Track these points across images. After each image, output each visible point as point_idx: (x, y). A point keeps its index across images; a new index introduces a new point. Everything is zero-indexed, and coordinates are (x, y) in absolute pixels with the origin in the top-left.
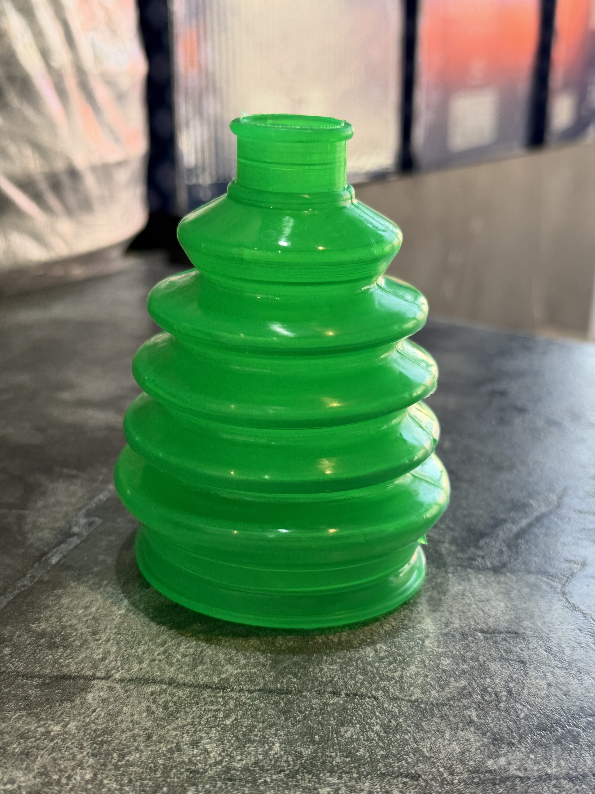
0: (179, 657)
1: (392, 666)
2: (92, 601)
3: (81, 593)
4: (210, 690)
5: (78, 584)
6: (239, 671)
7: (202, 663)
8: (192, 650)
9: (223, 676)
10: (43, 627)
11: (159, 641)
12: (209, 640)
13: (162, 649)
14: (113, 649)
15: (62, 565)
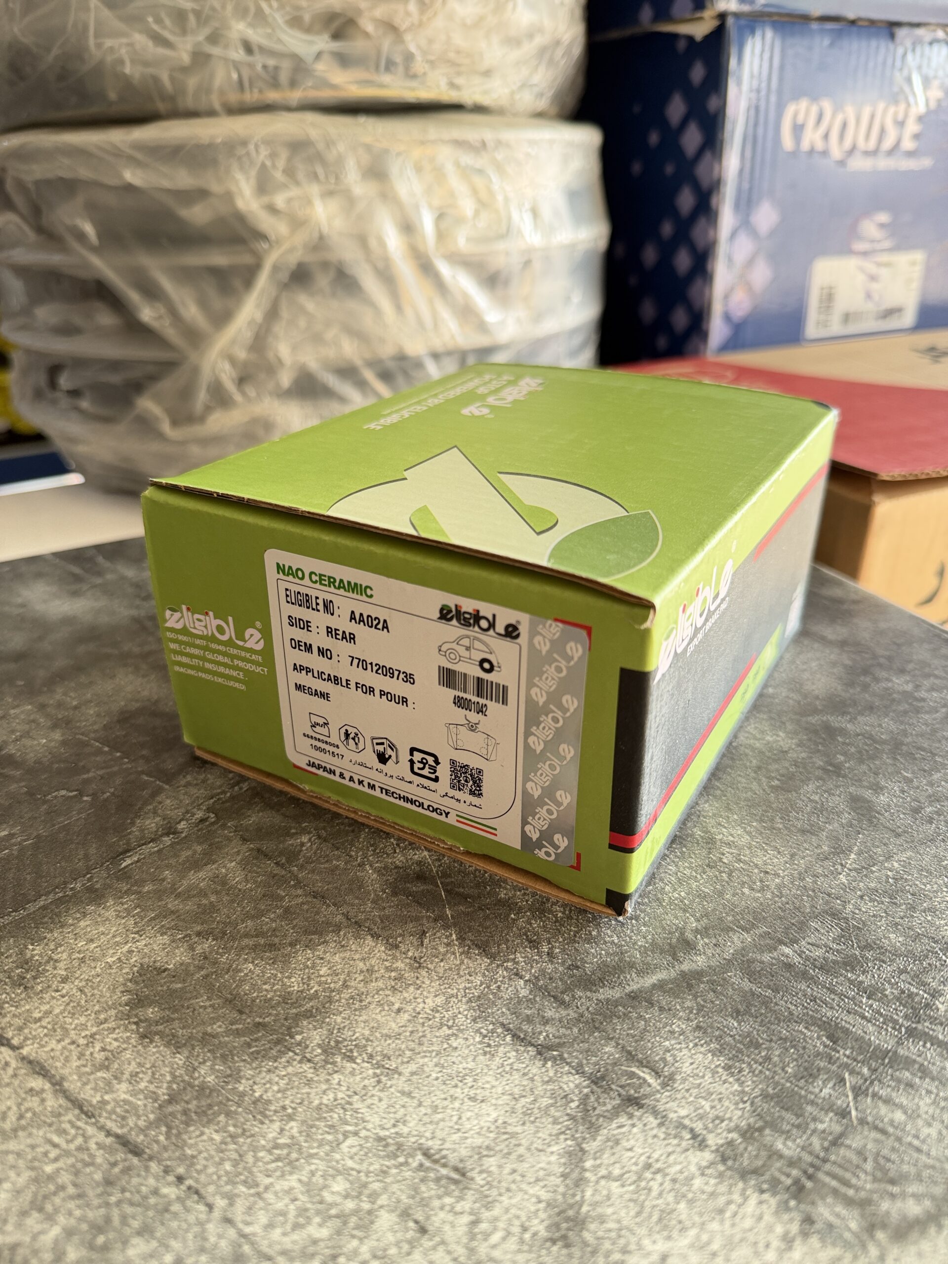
0: (97, 1049)
1: (274, 1165)
2: (103, 934)
3: (104, 919)
4: (77, 1111)
5: (114, 904)
6: (127, 1097)
7: (107, 1068)
8: (116, 1044)
9: (107, 1097)
10: (35, 952)
11: (102, 1016)
12: (143, 1036)
13: (94, 1029)
14: (57, 1011)
15: (126, 873)
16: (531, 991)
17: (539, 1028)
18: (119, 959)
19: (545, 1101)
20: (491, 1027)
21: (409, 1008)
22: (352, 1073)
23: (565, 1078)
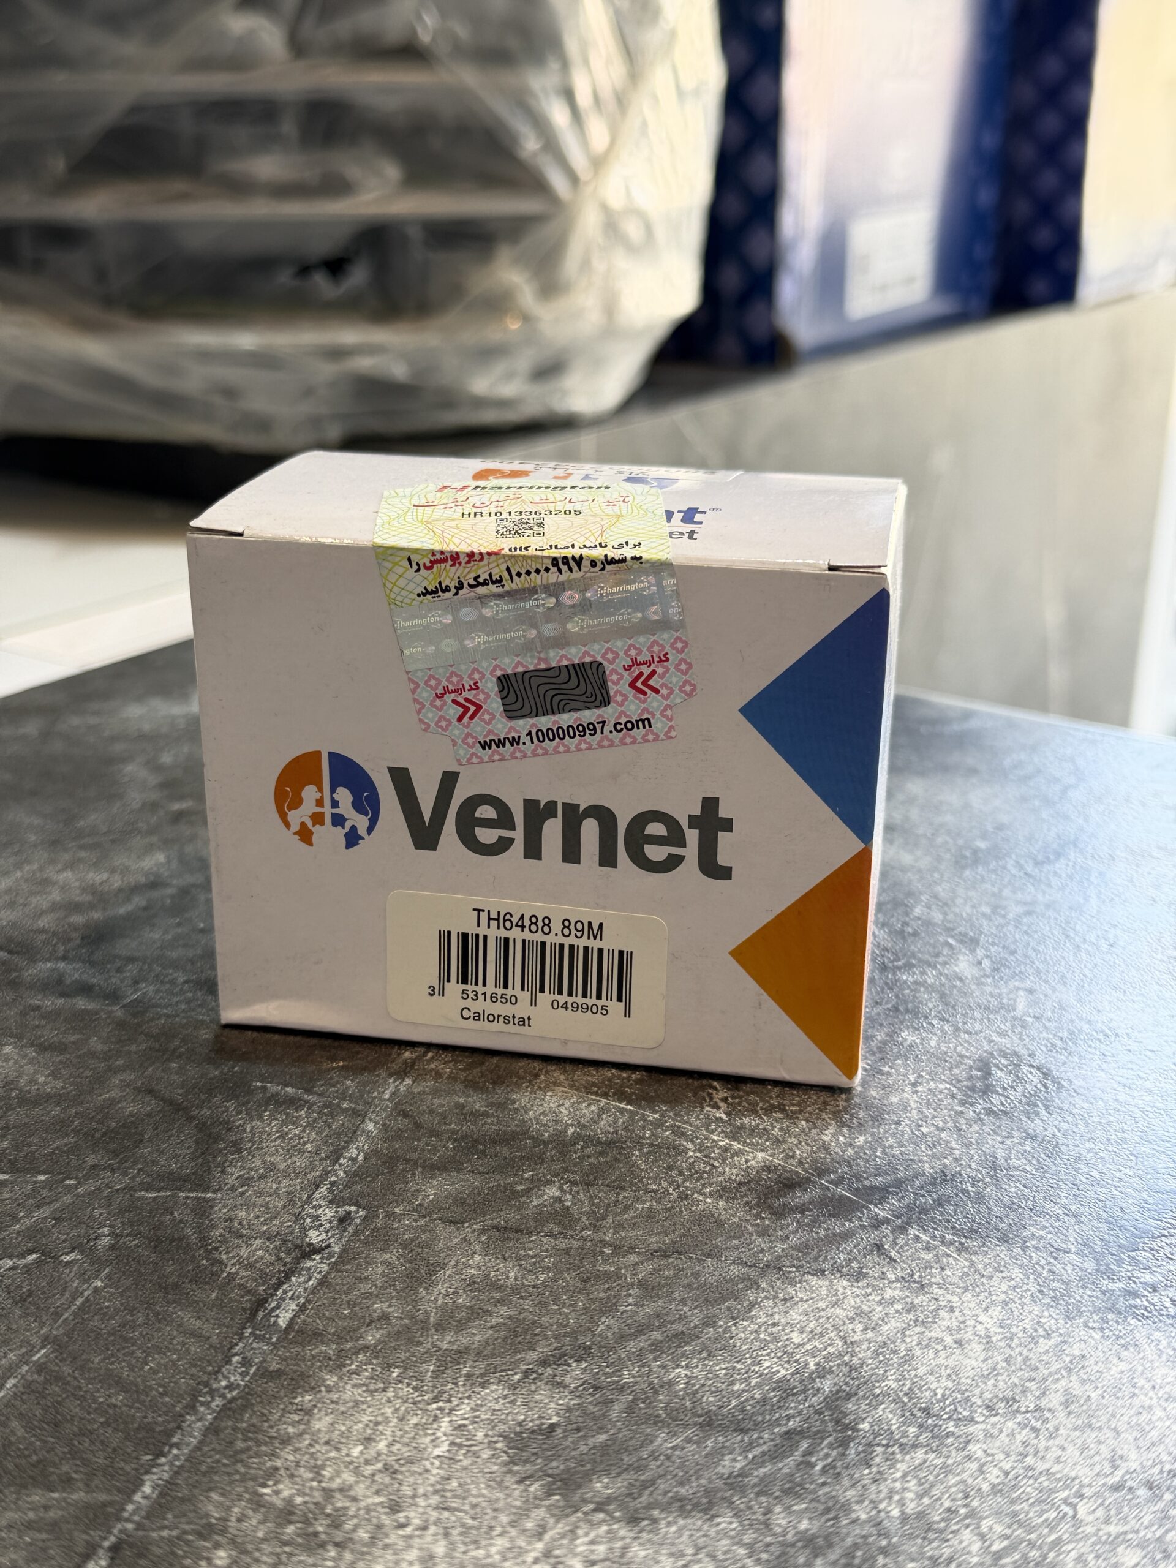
2: (377, 1423)
3: (351, 1404)
5: (341, 1378)
10: (286, 1493)
11: (529, 1525)
12: (633, 1520)
13: (540, 1545)
14: (440, 1549)
15: (301, 1332)
18: (452, 1444)
21: (969, 1335)
22: (988, 1435)
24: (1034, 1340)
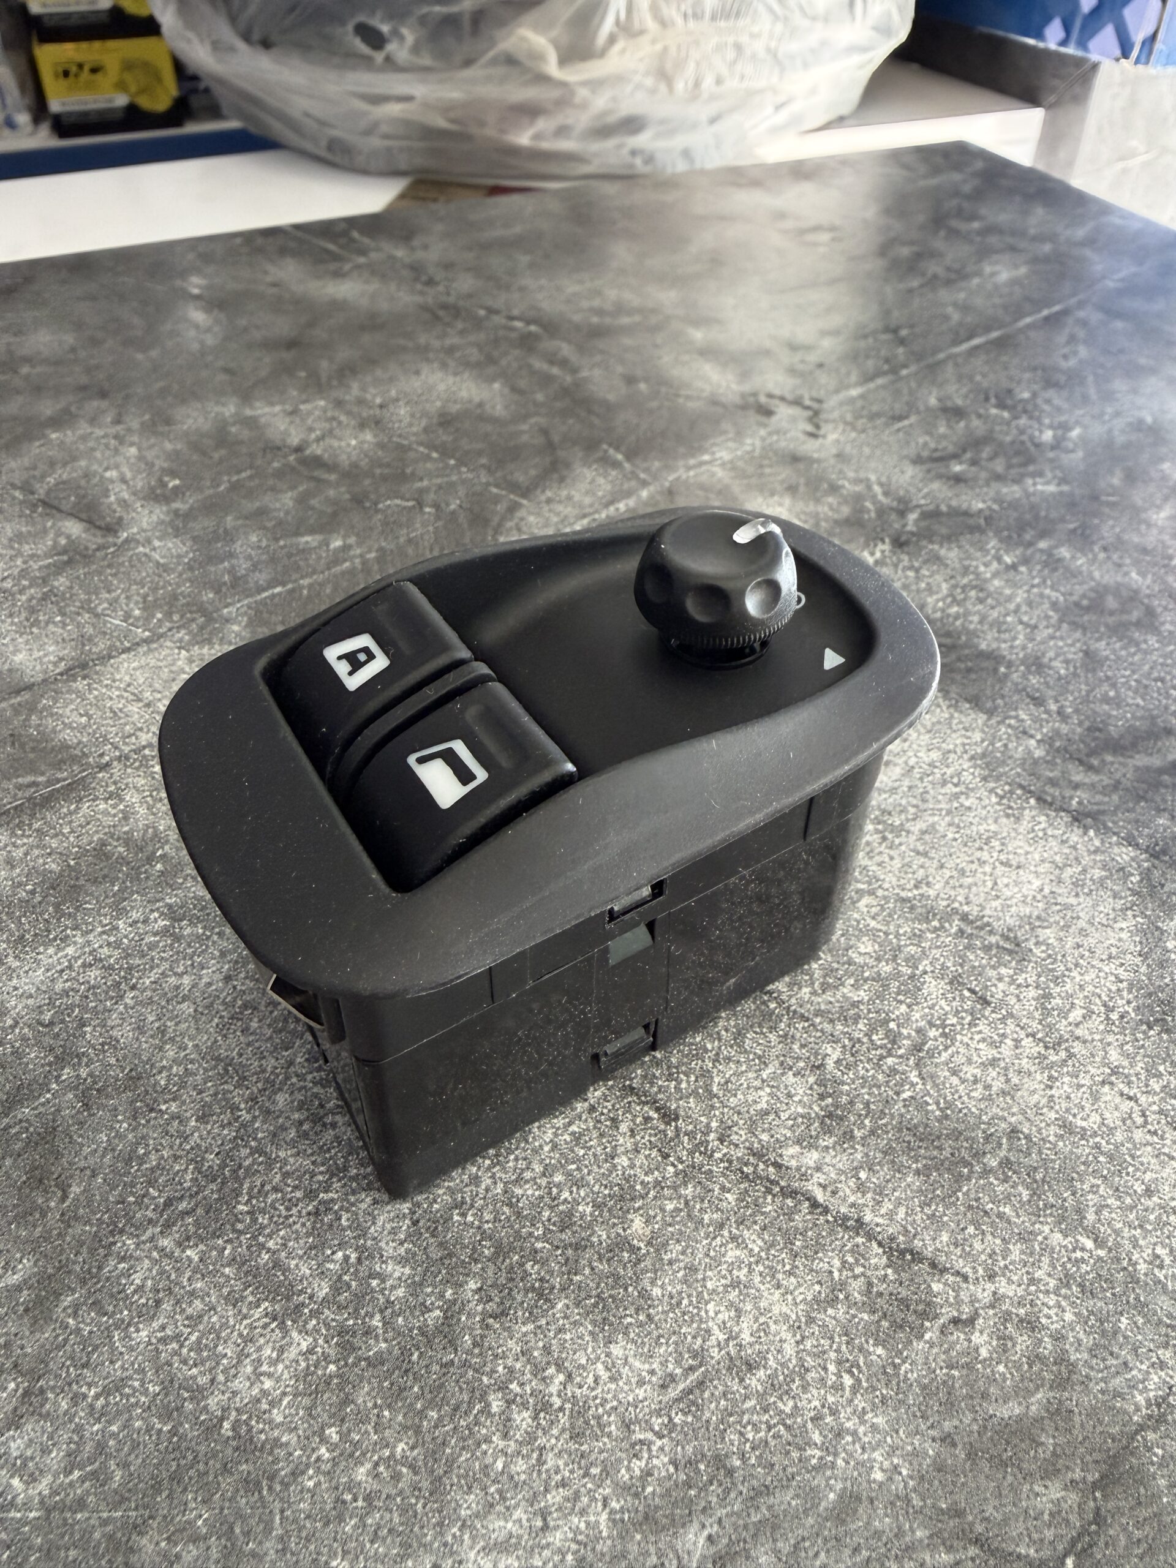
16: (1048, 753)
17: (1068, 793)
19: (1097, 873)
20: (1007, 788)
23: (1116, 850)
24: (944, 783)
